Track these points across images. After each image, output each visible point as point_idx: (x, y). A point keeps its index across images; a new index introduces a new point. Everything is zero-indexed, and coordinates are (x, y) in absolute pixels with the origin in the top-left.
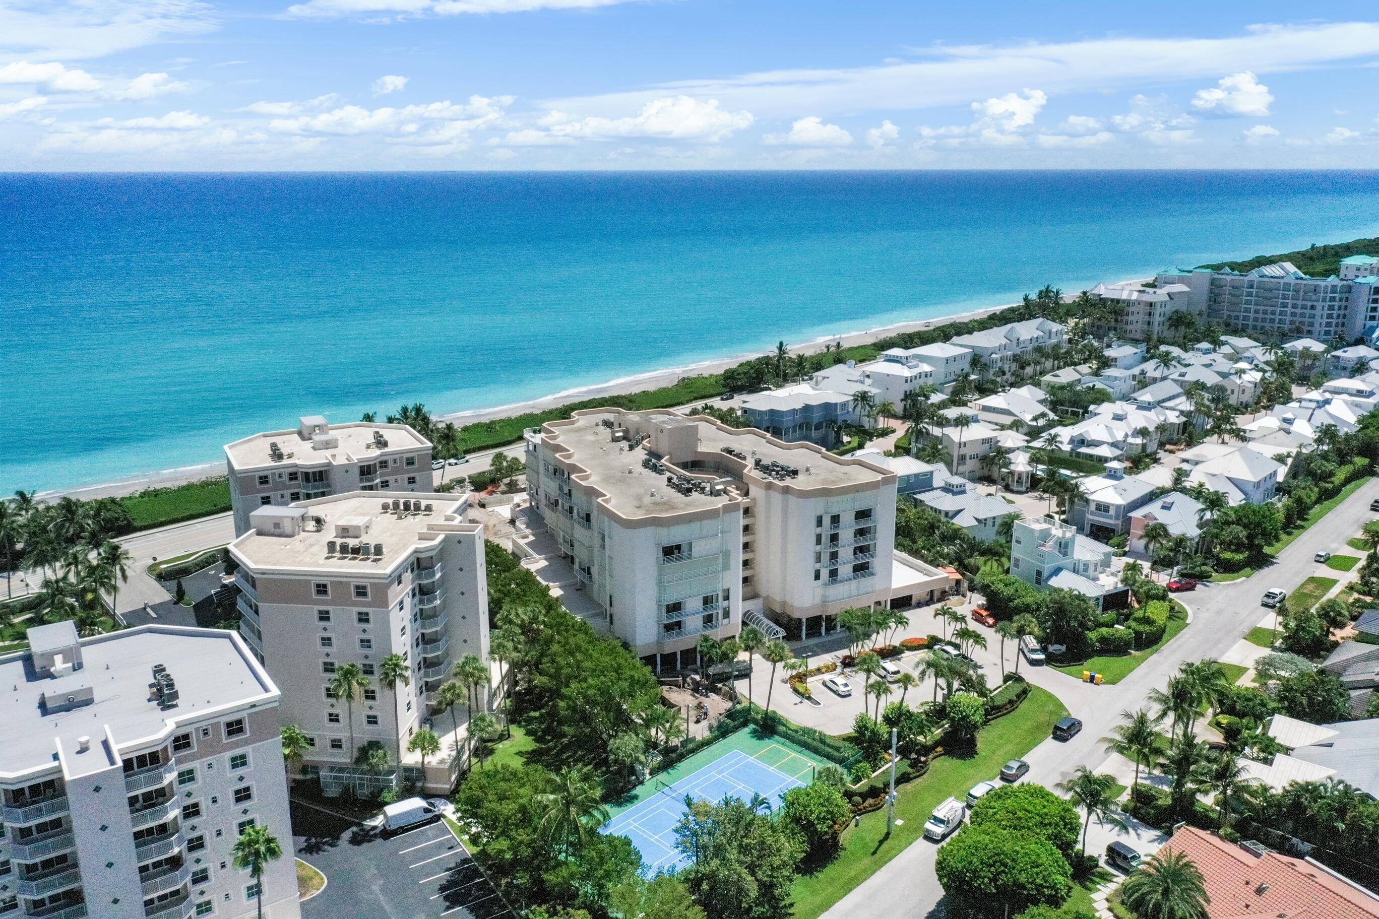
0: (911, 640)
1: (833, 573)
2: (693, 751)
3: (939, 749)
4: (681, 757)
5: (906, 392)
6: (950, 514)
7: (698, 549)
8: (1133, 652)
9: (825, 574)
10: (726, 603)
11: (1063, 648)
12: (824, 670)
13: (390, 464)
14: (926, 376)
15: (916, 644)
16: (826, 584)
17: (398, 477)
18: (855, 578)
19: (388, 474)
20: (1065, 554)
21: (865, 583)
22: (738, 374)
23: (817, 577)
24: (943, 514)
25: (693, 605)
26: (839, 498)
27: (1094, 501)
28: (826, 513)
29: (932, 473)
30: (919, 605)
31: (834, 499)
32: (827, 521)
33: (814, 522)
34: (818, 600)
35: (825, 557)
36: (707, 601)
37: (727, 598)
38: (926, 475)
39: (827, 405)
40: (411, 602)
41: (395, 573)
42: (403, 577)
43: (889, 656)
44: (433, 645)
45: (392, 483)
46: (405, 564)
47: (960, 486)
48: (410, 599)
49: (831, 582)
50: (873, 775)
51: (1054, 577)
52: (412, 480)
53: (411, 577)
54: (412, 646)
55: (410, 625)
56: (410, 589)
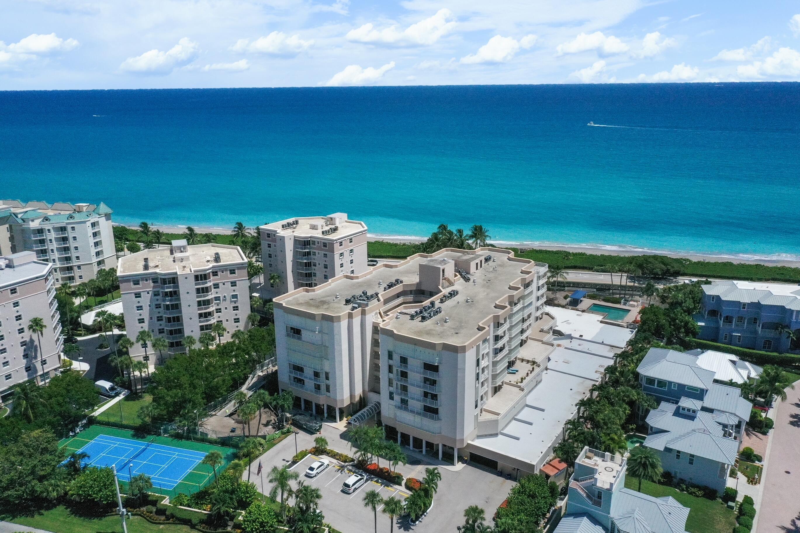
6: (653, 430)
10: (328, 382)
13: (316, 243)
15: (412, 485)
16: (397, 406)
17: (320, 251)
18: (423, 415)
19: (315, 248)
25: (308, 372)
28: (396, 351)
31: (399, 343)
33: (387, 354)
34: (392, 415)
35: (397, 385)
36: (317, 374)
37: (327, 378)
38: (697, 391)
39: (782, 309)
40: (151, 298)
41: (130, 278)
42: (141, 282)
43: (385, 479)
44: (172, 323)
45: (317, 254)
46: (145, 276)
47: (689, 410)
48: (150, 295)
49: (400, 408)
50: (180, 507)
51: (572, 518)
52: (325, 255)
53: (152, 284)
54: (151, 318)
55: (149, 308)
56: (151, 291)
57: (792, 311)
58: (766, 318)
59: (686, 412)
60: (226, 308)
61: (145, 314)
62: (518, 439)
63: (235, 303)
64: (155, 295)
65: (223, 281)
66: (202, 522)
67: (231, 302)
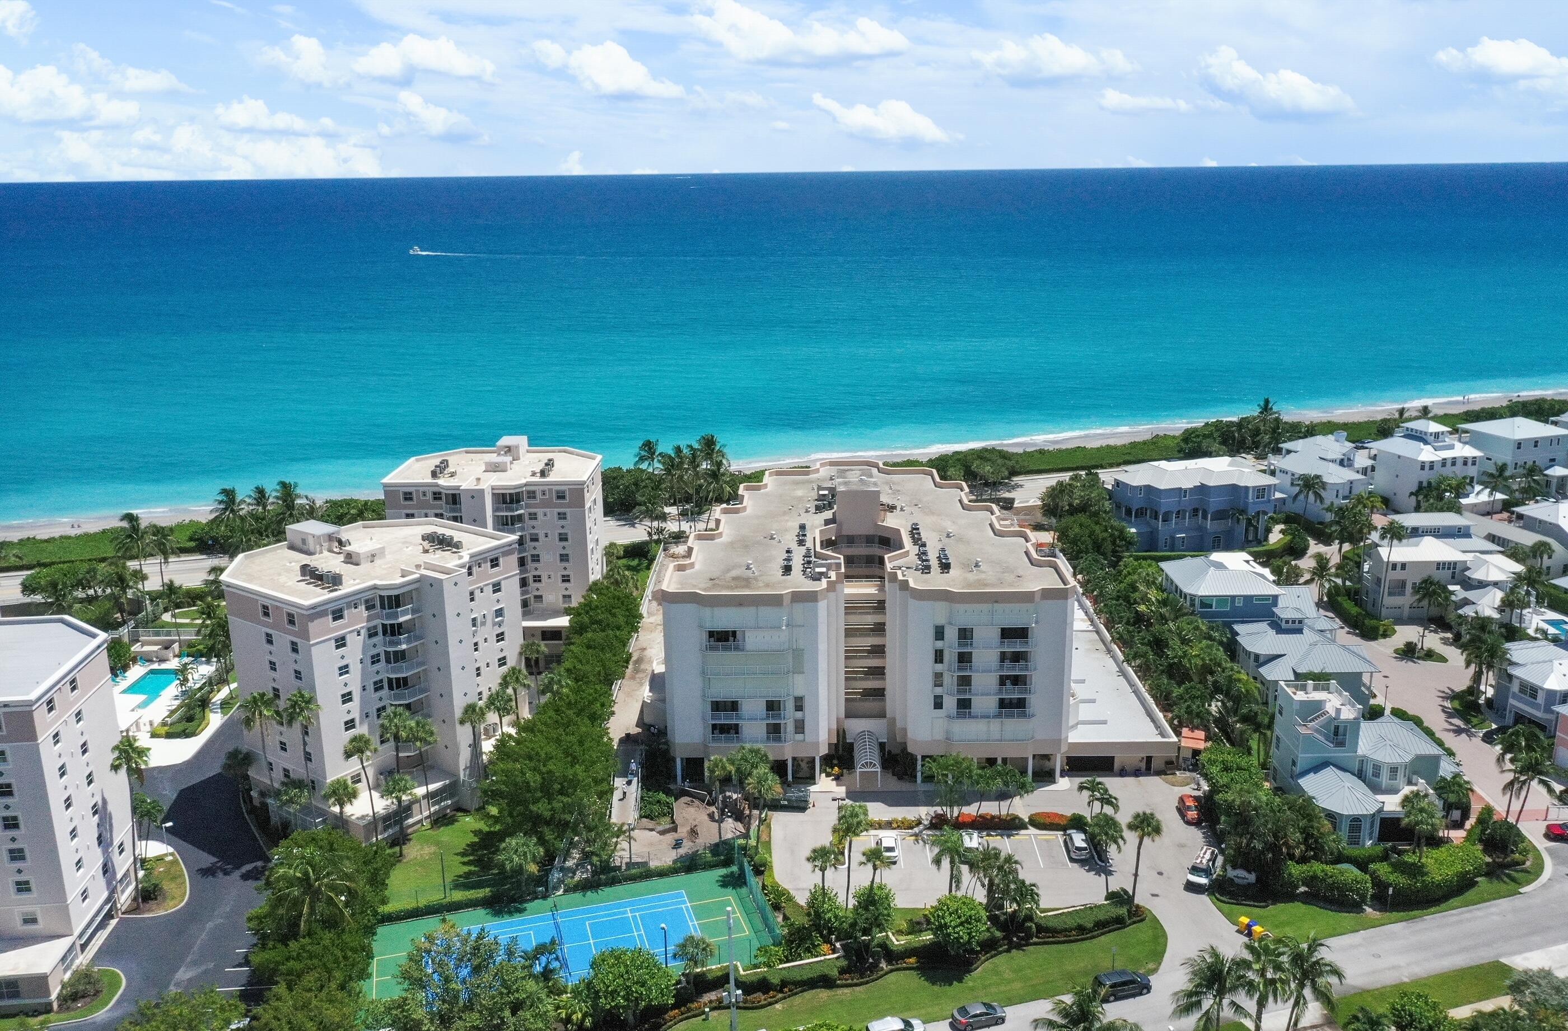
0: (1048, 815)
1: (964, 705)
2: (633, 879)
3: (912, 960)
4: (613, 882)
5: (1421, 483)
6: (1261, 660)
7: (753, 640)
8: (1369, 910)
9: (950, 703)
10: (799, 715)
11: (1252, 878)
12: (894, 825)
13: (539, 495)
14: (1465, 463)
15: (1048, 821)
16: (949, 717)
17: (548, 510)
18: (999, 716)
19: (535, 506)
20: (1341, 744)
21: (1013, 726)
22: (1198, 436)
23: (938, 704)
24: (1252, 657)
25: (753, 708)
26: (967, 606)
27: (1518, 678)
28: (950, 623)
29: (1275, 597)
30: (1123, 773)
31: (961, 607)
32: (951, 634)
33: (931, 633)
34: (939, 735)
35: (950, 680)
36: (773, 706)
37: (799, 708)
38: (1266, 600)
39: (1234, 487)
40: (364, 641)
41: (327, 606)
42: (346, 613)
43: (999, 829)
44: (396, 691)
45: (540, 516)
46: (351, 599)
47: (1294, 622)
48: (361, 638)
49: (960, 716)
50: (781, 966)
51: (1312, 775)
52: (562, 516)
53: (365, 614)
54: (364, 689)
55: (360, 666)
56: (362, 628)
57: (1247, 488)
58: (1215, 503)
59: (1290, 625)
60: (486, 640)
61: (354, 681)
62: (1104, 722)
63: (500, 626)
64: (370, 636)
65: (481, 584)
66: (842, 971)
67: (494, 624)
